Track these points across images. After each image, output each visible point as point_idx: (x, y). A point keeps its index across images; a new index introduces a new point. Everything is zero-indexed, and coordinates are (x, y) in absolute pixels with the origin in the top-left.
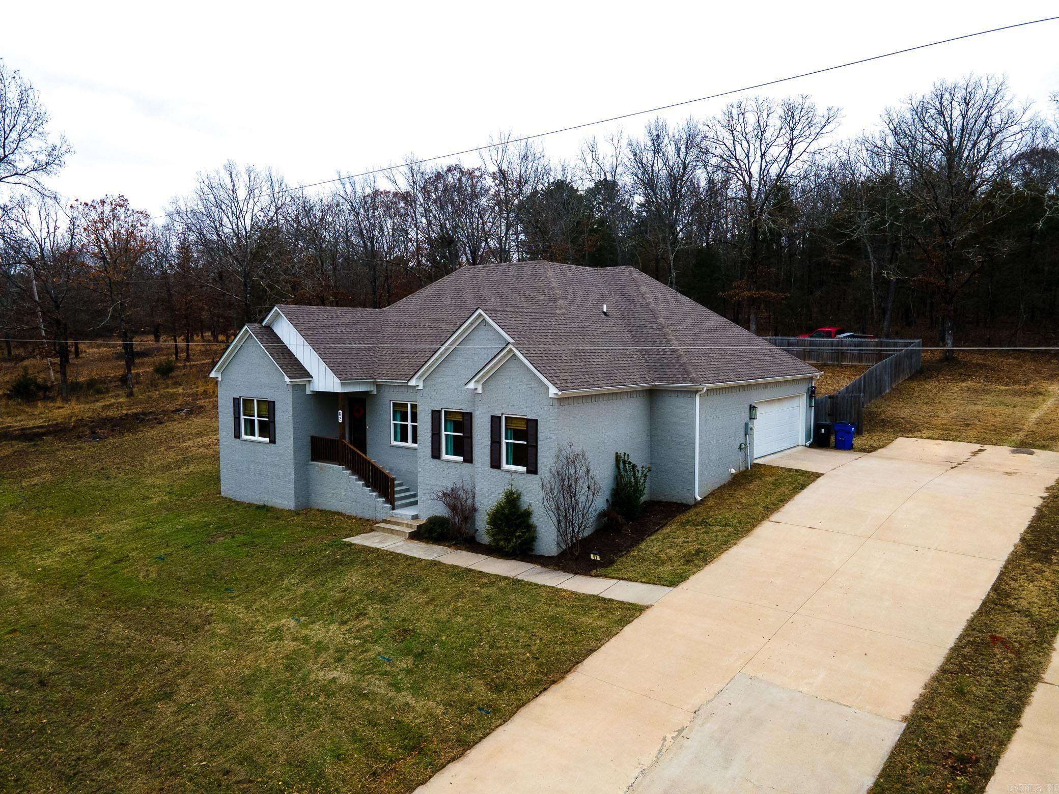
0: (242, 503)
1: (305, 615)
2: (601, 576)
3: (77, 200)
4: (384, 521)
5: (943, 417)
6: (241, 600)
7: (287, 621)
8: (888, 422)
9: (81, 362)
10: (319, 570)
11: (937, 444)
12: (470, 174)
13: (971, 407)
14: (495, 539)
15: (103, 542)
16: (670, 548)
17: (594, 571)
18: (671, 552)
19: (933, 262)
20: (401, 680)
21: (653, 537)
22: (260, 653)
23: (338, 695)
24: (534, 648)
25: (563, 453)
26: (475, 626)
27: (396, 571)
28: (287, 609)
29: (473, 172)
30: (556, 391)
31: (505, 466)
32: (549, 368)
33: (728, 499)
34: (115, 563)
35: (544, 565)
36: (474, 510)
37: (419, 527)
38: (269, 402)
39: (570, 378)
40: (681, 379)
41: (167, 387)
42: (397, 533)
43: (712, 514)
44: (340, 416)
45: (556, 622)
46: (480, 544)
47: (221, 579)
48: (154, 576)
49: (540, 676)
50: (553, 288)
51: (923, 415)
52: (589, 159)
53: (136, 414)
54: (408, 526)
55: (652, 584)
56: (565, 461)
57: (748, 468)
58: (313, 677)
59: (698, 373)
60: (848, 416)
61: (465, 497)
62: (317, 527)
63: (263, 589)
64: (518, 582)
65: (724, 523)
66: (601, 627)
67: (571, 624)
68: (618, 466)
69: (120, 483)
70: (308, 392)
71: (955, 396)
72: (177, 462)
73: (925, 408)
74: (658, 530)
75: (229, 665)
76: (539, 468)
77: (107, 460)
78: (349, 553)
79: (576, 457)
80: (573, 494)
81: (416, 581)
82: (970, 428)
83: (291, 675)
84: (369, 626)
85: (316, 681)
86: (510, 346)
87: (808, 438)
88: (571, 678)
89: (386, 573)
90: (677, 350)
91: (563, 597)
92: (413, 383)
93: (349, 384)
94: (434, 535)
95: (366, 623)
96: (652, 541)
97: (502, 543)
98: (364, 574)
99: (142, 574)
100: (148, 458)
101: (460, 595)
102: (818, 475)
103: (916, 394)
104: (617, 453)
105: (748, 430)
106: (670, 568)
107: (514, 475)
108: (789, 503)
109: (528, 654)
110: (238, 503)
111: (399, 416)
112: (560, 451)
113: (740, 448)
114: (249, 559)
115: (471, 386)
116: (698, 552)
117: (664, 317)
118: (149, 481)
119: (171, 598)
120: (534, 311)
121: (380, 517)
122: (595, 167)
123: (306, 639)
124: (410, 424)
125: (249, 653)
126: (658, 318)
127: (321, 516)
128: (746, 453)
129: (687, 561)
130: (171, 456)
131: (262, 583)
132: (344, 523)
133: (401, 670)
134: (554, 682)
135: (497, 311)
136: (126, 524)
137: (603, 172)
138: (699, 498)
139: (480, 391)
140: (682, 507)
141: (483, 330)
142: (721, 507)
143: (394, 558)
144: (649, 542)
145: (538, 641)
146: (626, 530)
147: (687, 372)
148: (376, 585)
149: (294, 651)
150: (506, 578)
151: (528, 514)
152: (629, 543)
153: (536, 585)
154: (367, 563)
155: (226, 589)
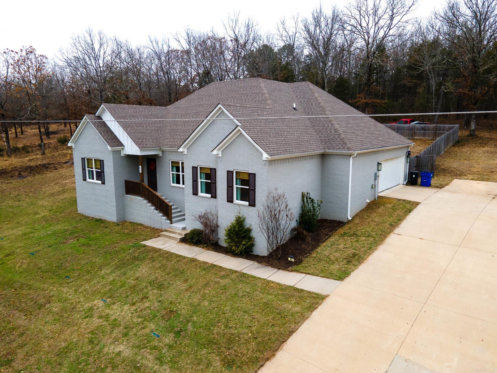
0: (89, 217)
1: (110, 297)
2: (295, 271)
3: (7, 49)
4: (166, 231)
5: (477, 168)
6: (73, 285)
7: (98, 302)
8: (446, 170)
9: (24, 136)
10: (124, 264)
11: (478, 183)
12: (220, 40)
13: (491, 162)
14: (230, 245)
15: (4, 241)
16: (336, 252)
17: (291, 268)
18: (337, 254)
19: (468, 82)
20: (164, 354)
21: (325, 244)
22: (76, 328)
23: (120, 367)
24: (254, 329)
25: (272, 194)
26: (216, 309)
27: (170, 265)
28: (100, 292)
29: (221, 39)
30: (267, 156)
31: (235, 201)
32: (263, 142)
33: (367, 219)
34: (6, 256)
35: (259, 262)
36: (218, 226)
37: (186, 235)
38: (100, 160)
39: (276, 147)
40: (341, 148)
41: (63, 150)
42: (173, 238)
43: (359, 228)
44: (140, 169)
45: (268, 307)
46: (221, 247)
47: (65, 269)
48: (24, 266)
49: (258, 354)
50: (264, 93)
51: (465, 166)
52: (281, 29)
53: (45, 164)
54: (179, 234)
55: (327, 278)
56: (272, 200)
57: (375, 199)
58: (106, 350)
59: (352, 144)
60: (426, 167)
61: (212, 219)
62: (128, 234)
63: (87, 277)
64: (243, 275)
65: (367, 235)
66: (297, 313)
67: (278, 309)
68: (303, 201)
69: (25, 204)
70: (122, 155)
71: (481, 155)
72: (59, 191)
73: (466, 162)
74: (327, 239)
75: (52, 338)
76: (256, 203)
77: (22, 190)
78: (143, 252)
79: (280, 197)
80: (277, 220)
81: (181, 273)
82: (494, 173)
83: (92, 348)
84: (148, 307)
85: (108, 354)
86: (239, 128)
87: (405, 180)
88: (280, 355)
89: (163, 267)
90: (338, 130)
91: (272, 288)
92: (181, 150)
93: (146, 150)
94: (194, 241)
95: (147, 305)
96: (325, 247)
97: (234, 248)
98: (150, 268)
99: (18, 265)
100: (44, 189)
101: (207, 285)
102: (418, 204)
103: (459, 154)
104: (303, 193)
105: (376, 177)
106: (337, 266)
107: (241, 207)
108: (404, 221)
109: (250, 334)
110: (86, 217)
111: (175, 169)
112: (270, 193)
113: (372, 188)
114: (84, 255)
115: (215, 152)
116: (354, 255)
117: (329, 111)
118: (41, 203)
119: (31, 283)
120: (253, 106)
121: (164, 228)
122: (284, 33)
123: (107, 317)
124: (181, 173)
125: (68, 328)
126: (326, 111)
127: (131, 226)
128: (375, 190)
129: (348, 261)
130: (57, 188)
131: (88, 272)
132: (143, 231)
133: (165, 345)
134: (268, 359)
135: (231, 106)
136: (20, 230)
137: (288, 36)
138: (350, 218)
139: (220, 155)
140: (340, 224)
141: (222, 118)
142: (364, 224)
143: (169, 256)
144: (323, 247)
145: (256, 323)
146: (308, 239)
147: (345, 143)
148: (157, 275)
149: (97, 327)
150: (236, 272)
151: (249, 230)
152: (310, 248)
153: (254, 277)
154: (153, 260)
155: (66, 277)
